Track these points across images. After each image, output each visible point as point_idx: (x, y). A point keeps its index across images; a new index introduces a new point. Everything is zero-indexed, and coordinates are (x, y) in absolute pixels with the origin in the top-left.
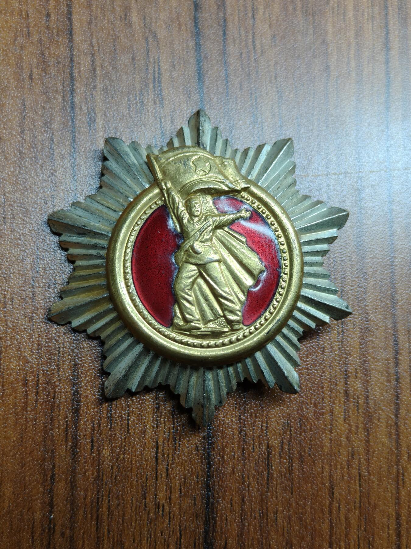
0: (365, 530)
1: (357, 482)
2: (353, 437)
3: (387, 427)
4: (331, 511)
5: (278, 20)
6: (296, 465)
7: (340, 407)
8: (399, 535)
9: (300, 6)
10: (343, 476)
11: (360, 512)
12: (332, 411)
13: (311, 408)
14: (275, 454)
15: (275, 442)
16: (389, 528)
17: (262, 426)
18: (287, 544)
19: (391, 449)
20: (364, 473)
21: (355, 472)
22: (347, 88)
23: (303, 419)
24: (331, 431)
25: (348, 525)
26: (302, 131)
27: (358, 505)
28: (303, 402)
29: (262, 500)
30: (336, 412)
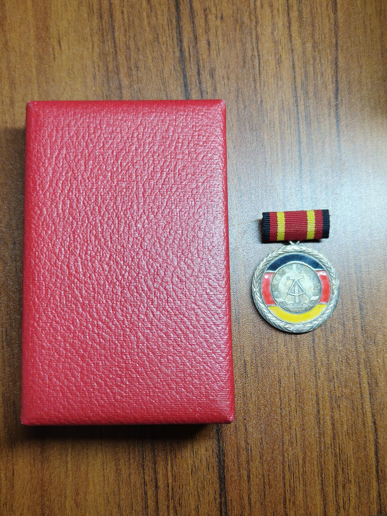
0: (299, 402)
1: (294, 377)
2: (289, 354)
3: (308, 348)
4: (280, 393)
5: (236, 137)
6: (260, 369)
7: (282, 339)
8: (318, 404)
9: (248, 126)
10: (285, 375)
11: (296, 393)
12: (277, 341)
13: (266, 340)
14: (249, 364)
15: (248, 359)
16: (312, 401)
17: (241, 351)
18: (258, 409)
19: (311, 360)
20: (297, 372)
21: (292, 372)
22: (277, 169)
23: (262, 347)
24: (277, 351)
25: (290, 400)
26: (253, 197)
27: (294, 389)
28: (261, 338)
29: (243, 388)
30: (280, 342)
